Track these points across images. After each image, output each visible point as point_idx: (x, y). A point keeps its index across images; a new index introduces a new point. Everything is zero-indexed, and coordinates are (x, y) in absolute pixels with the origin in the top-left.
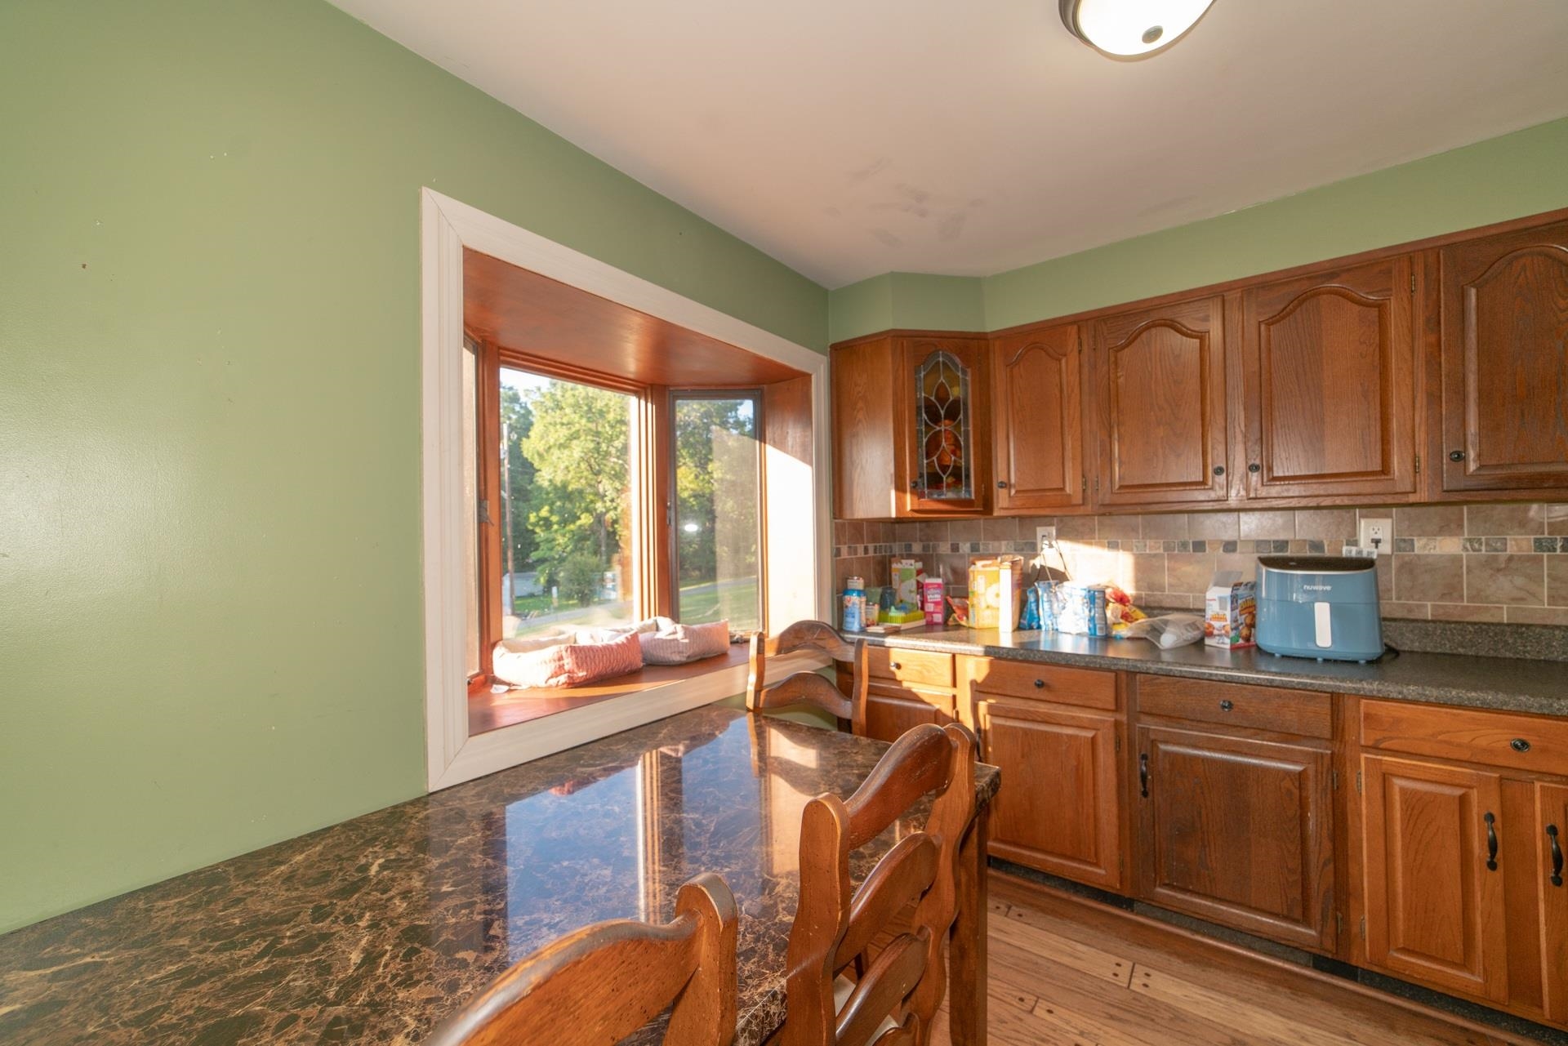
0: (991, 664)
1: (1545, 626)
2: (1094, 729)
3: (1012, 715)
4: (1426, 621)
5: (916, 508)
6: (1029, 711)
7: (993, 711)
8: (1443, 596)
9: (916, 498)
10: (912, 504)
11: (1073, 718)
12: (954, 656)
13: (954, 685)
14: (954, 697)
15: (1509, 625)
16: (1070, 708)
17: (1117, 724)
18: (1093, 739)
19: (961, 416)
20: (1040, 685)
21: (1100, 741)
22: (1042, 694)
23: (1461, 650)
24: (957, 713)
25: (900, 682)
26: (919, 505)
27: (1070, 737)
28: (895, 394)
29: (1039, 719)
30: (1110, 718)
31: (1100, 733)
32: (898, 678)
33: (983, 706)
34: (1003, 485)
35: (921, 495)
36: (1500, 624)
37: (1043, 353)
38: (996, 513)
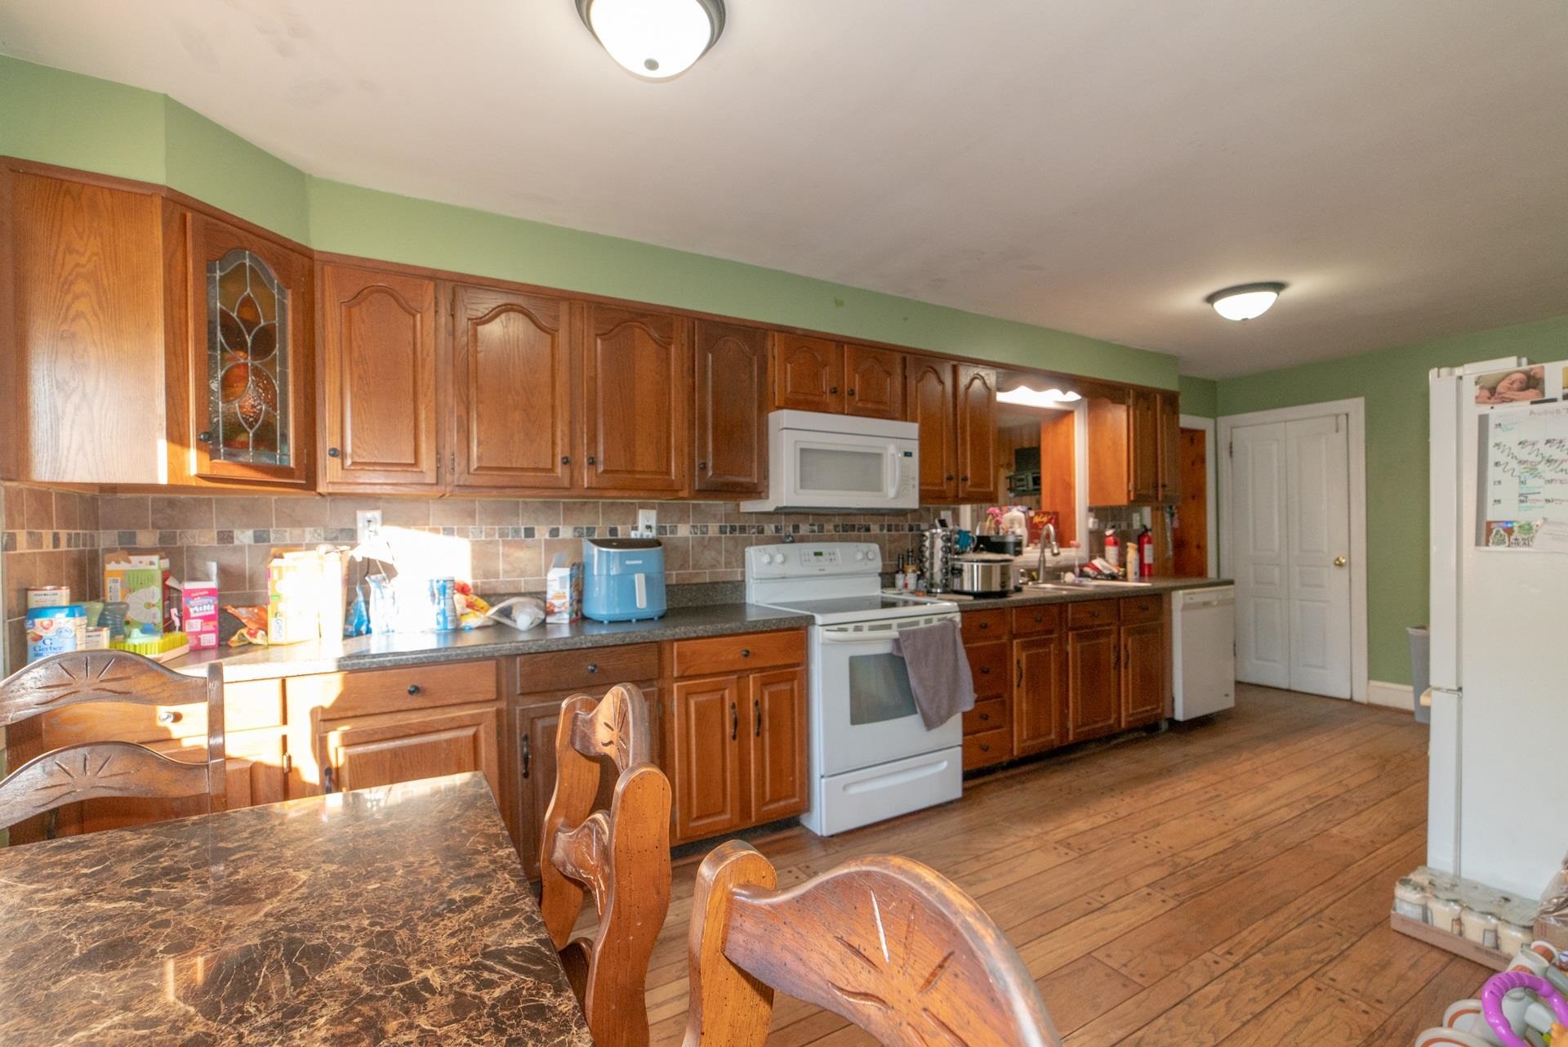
0: (345, 681)
1: (723, 582)
2: (474, 725)
3: (377, 737)
4: (674, 585)
5: (206, 471)
6: (401, 726)
7: (349, 741)
8: (682, 567)
9: (206, 457)
10: (199, 465)
11: (452, 719)
12: (284, 682)
13: (285, 721)
14: (284, 738)
15: (710, 583)
16: (447, 710)
17: (499, 713)
18: (475, 737)
19: (276, 351)
20: (416, 691)
21: (482, 735)
22: (417, 701)
23: (690, 604)
24: (289, 758)
25: (179, 740)
26: (212, 467)
27: (448, 741)
28: (168, 290)
29: (412, 732)
30: (491, 709)
31: (482, 728)
32: (175, 735)
33: (334, 739)
34: (334, 453)
35: (214, 454)
36: (706, 583)
37: (392, 300)
38: (321, 489)
